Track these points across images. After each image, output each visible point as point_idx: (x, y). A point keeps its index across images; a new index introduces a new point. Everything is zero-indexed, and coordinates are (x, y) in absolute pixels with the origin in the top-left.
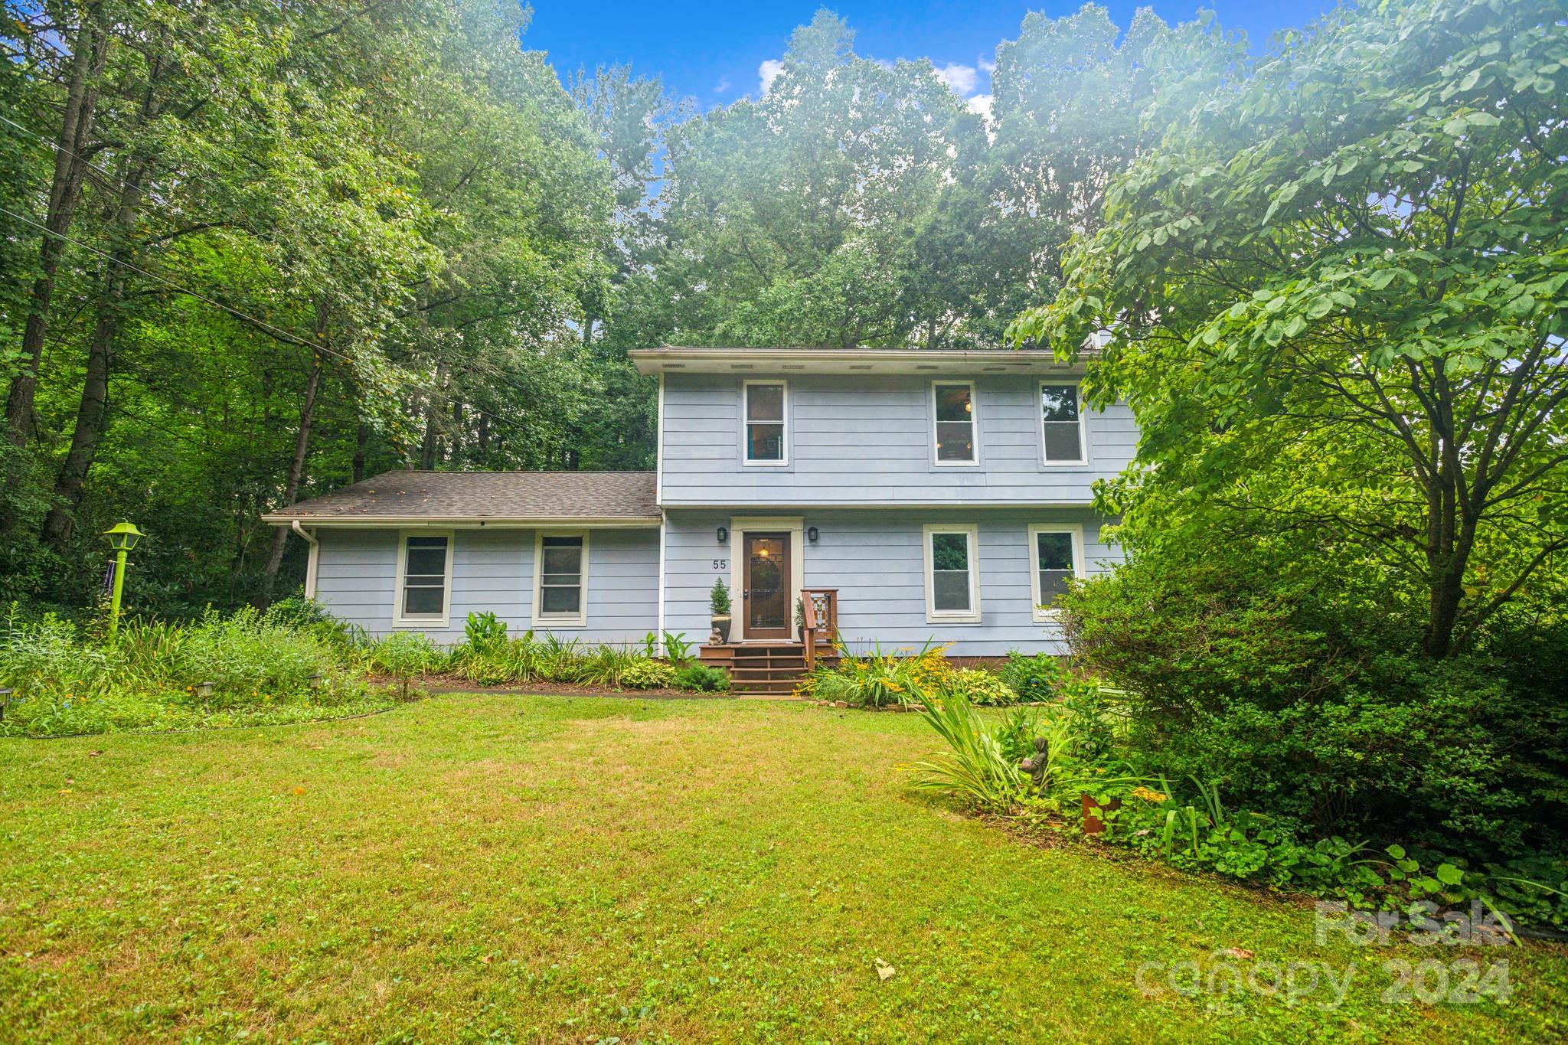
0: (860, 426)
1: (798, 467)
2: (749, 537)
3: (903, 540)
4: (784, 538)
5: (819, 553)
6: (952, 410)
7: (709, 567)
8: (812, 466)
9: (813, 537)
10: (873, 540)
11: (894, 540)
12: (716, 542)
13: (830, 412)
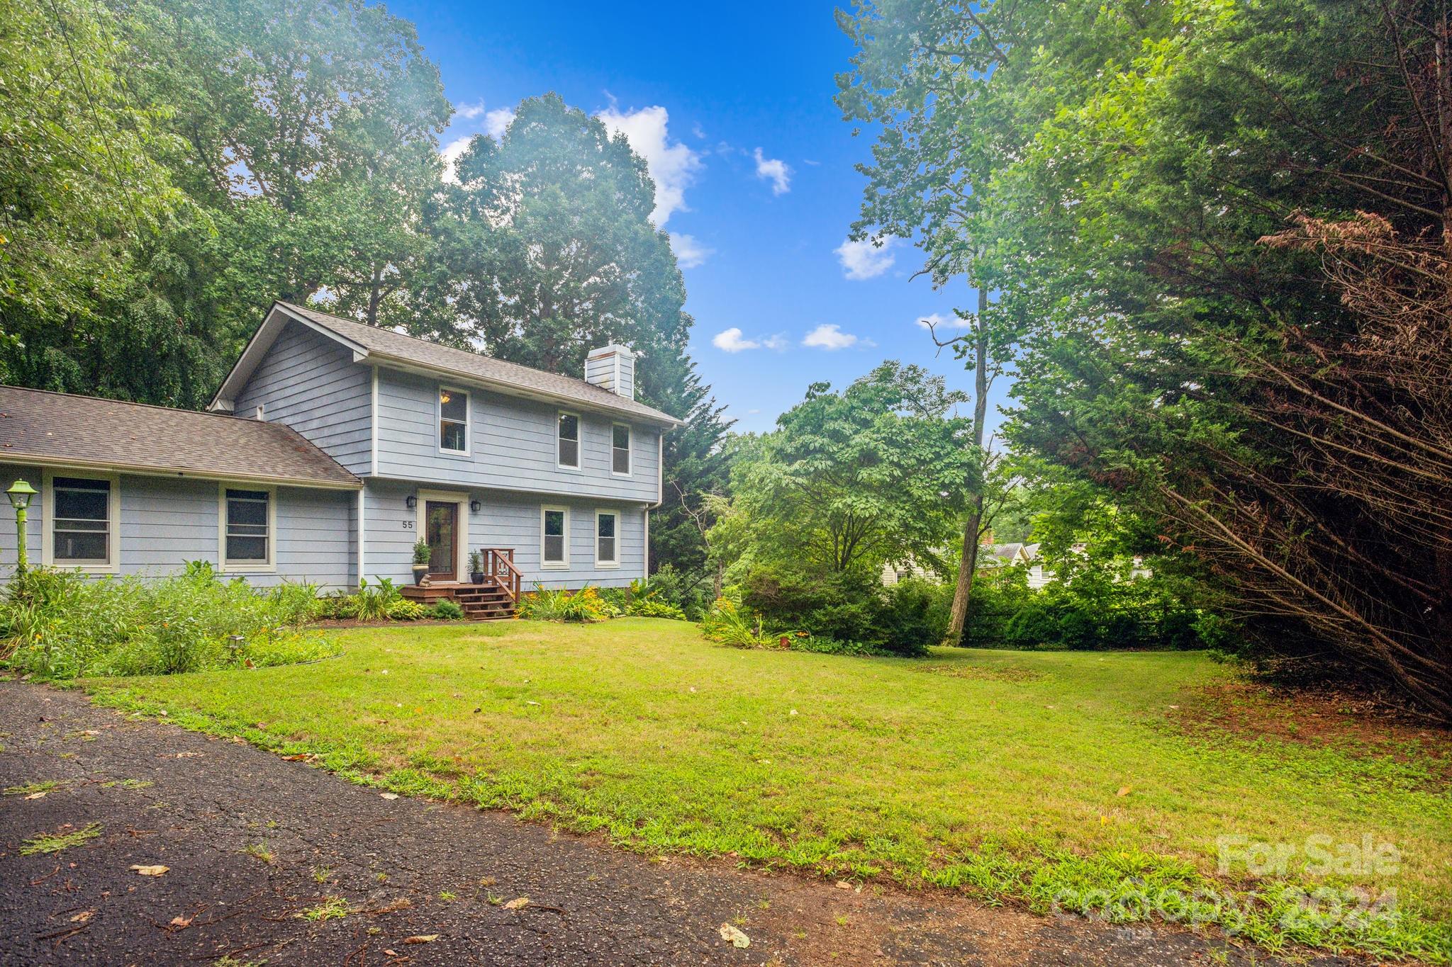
0: (517, 434)
1: (478, 458)
2: (431, 506)
3: (529, 514)
4: (454, 507)
5: (477, 520)
6: (568, 431)
7: (399, 526)
8: (486, 459)
9: (474, 507)
10: (511, 513)
11: (522, 514)
12: (404, 507)
13: (498, 421)
